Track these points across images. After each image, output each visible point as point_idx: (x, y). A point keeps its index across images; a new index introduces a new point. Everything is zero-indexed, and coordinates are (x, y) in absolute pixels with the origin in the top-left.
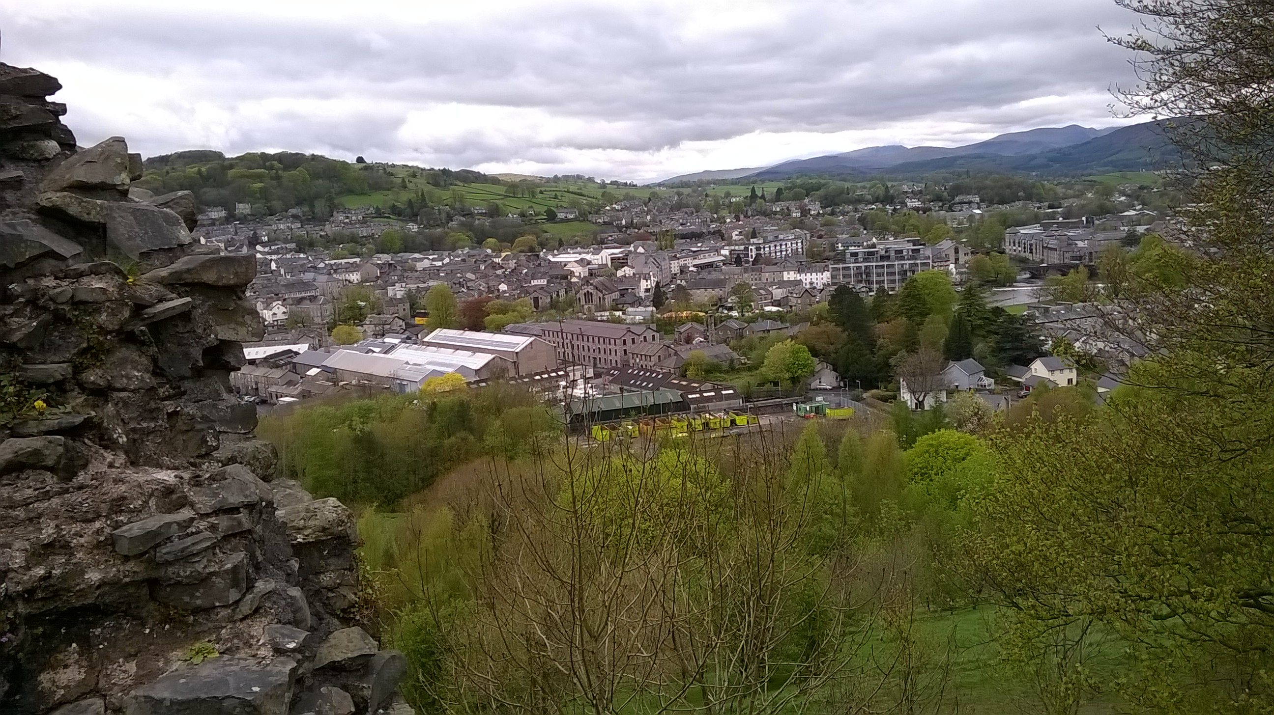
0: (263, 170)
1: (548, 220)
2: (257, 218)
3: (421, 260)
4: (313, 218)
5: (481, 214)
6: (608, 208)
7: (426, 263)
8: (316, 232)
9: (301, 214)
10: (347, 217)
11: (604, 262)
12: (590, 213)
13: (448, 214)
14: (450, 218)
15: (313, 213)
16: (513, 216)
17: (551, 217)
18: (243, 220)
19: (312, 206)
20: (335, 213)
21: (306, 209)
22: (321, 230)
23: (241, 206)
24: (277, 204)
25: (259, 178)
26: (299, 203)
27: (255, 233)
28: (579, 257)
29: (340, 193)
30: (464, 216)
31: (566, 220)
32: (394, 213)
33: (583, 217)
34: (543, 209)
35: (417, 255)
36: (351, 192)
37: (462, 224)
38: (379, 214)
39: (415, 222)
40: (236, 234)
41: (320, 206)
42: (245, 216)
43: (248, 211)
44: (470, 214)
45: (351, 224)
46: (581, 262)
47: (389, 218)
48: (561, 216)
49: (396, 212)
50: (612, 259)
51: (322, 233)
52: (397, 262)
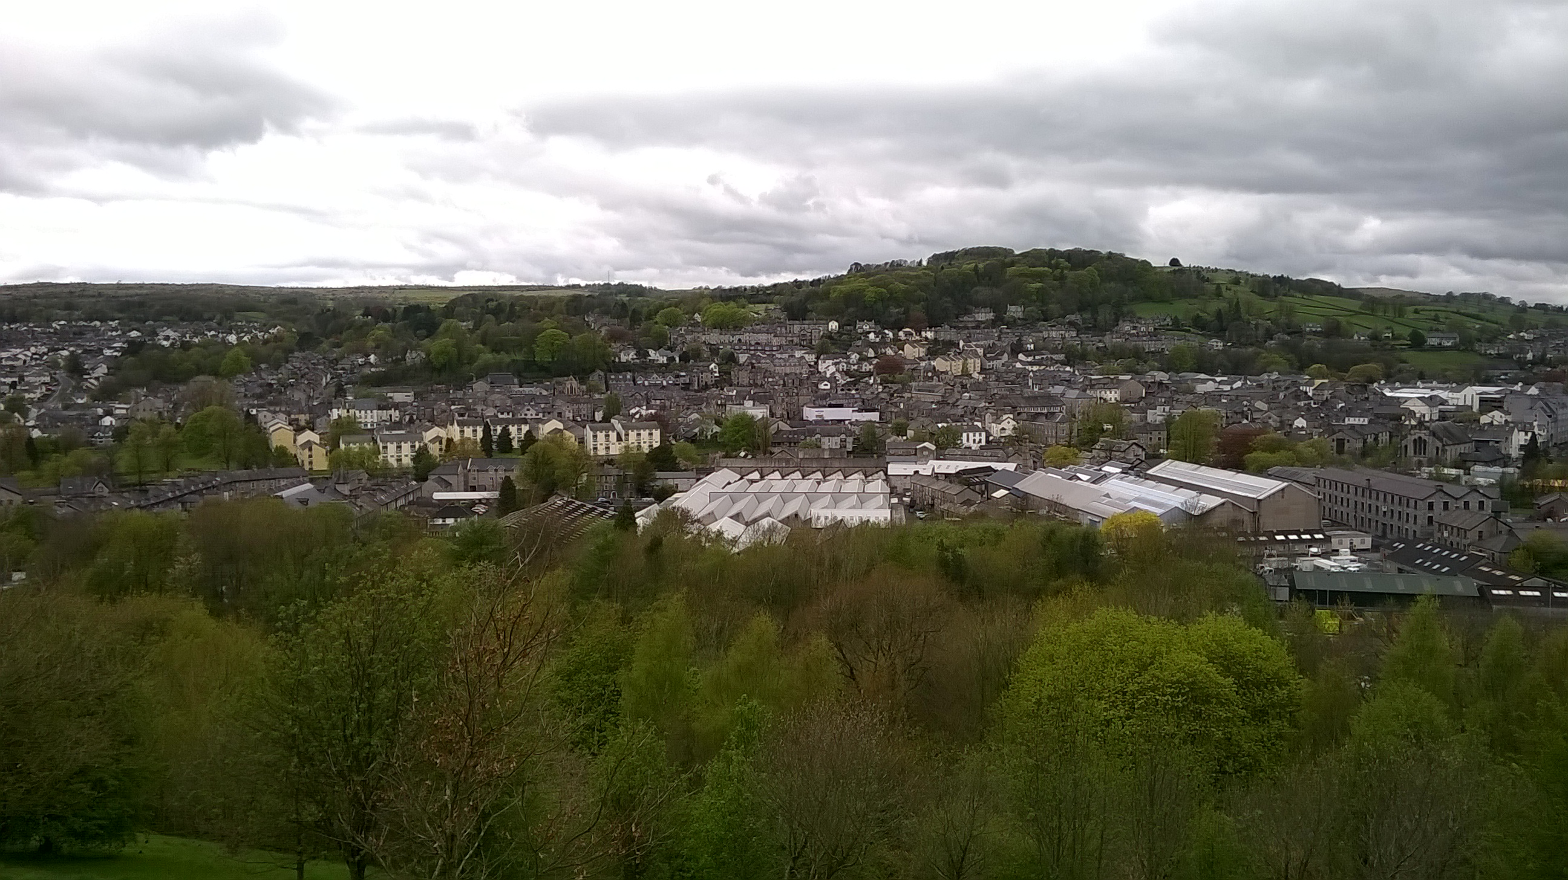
0: (1046, 269)
1: (1411, 347)
2: (1028, 323)
3: (1204, 381)
4: (1095, 326)
5: (1315, 333)
6: (1511, 336)
7: (1210, 386)
8: (1093, 343)
9: (1080, 322)
10: (1135, 328)
11: (1469, 403)
12: (1479, 340)
13: (1268, 330)
14: (1269, 335)
15: (1095, 320)
16: (1359, 338)
17: (1417, 342)
18: (1012, 324)
19: (1095, 312)
20: (1120, 322)
21: (1087, 316)
22: (1100, 341)
23: (1013, 308)
24: (1054, 307)
25: (1040, 277)
26: (1081, 309)
27: (1020, 340)
28: (1427, 393)
29: (1134, 300)
30: (1289, 334)
31: (1440, 348)
32: (1196, 326)
33: (1466, 345)
34: (1406, 332)
35: (1203, 376)
36: (1149, 298)
37: (1284, 344)
38: (1177, 325)
39: (1221, 338)
40: (1000, 339)
41: (1105, 314)
42: (1015, 320)
43: (1020, 315)
44: (1298, 332)
45: (1138, 336)
46: (1430, 401)
47: (1189, 331)
48: (1433, 341)
49: (1199, 324)
50: (1481, 400)
51: (1101, 345)
52: (1174, 382)
